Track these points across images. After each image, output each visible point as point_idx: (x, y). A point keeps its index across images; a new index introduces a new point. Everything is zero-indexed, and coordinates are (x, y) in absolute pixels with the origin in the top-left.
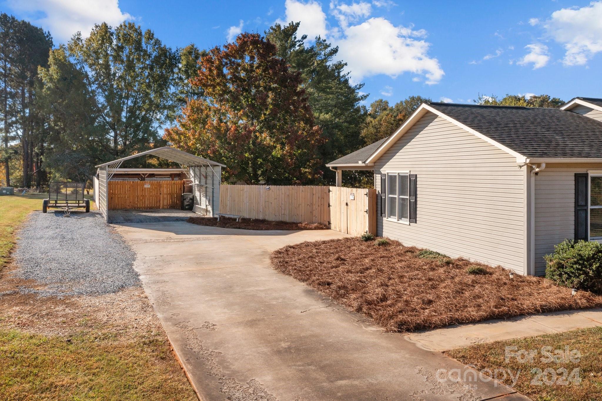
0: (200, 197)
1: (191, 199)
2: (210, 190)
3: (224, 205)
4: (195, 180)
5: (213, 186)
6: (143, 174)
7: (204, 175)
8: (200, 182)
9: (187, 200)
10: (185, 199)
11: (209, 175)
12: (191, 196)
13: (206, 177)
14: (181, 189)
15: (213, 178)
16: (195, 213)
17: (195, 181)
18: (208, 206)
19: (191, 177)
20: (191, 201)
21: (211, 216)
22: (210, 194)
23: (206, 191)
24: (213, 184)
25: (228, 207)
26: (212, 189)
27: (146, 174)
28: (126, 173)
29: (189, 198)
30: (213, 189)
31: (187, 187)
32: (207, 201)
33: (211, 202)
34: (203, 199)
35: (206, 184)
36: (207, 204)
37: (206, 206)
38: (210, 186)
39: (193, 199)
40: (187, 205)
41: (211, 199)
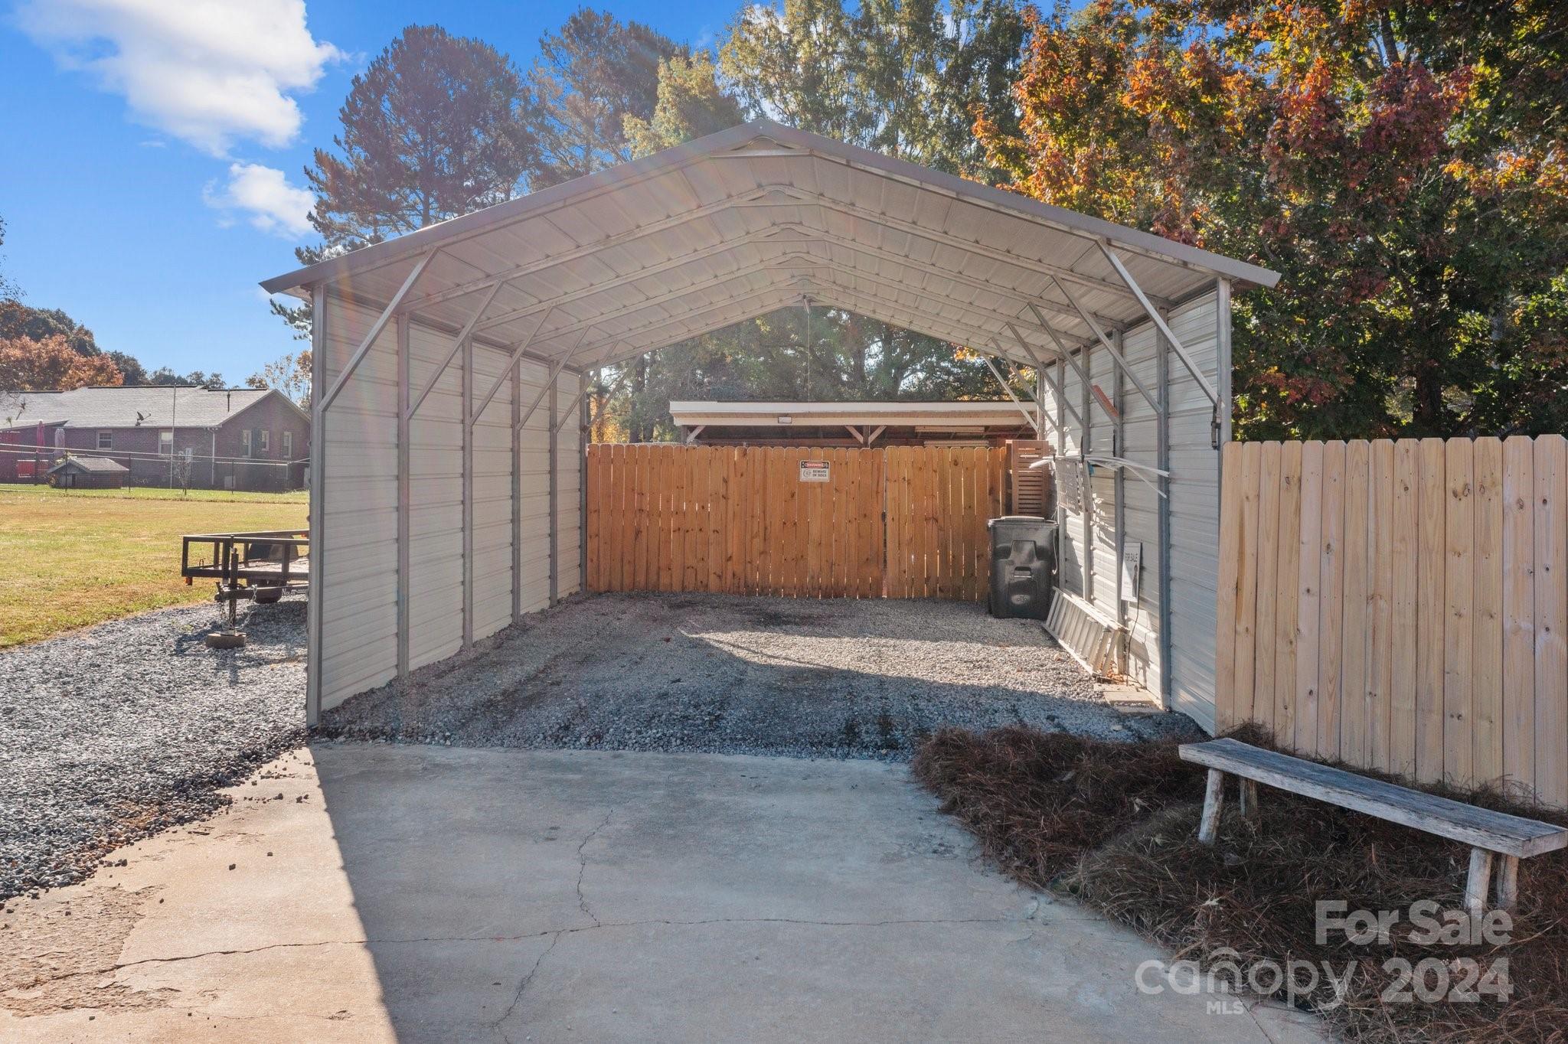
0: (1089, 541)
1: (1039, 552)
2: (1144, 495)
3: (1265, 634)
4: (1063, 436)
5: (1164, 463)
6: (859, 429)
7: (1109, 393)
8: (1085, 445)
9: (1019, 558)
10: (1006, 552)
11: (1140, 389)
12: (1041, 538)
13: (1120, 410)
14: (993, 491)
15: (1165, 399)
16: (1055, 645)
17: (1063, 445)
18: (1132, 612)
19: (1048, 425)
20: (1037, 564)
21: (1154, 695)
22: (1144, 523)
23: (1120, 506)
24: (1165, 448)
25: (1305, 650)
26: (1155, 490)
27: (873, 428)
28: (786, 421)
29: (1028, 547)
30: (1165, 483)
31: (1025, 480)
32: (1127, 579)
33: (1152, 580)
34: (1105, 556)
35: (1119, 451)
36: (1128, 594)
37: (1123, 606)
38: (1143, 465)
39: (1052, 554)
40: (1020, 588)
41: (1152, 563)
